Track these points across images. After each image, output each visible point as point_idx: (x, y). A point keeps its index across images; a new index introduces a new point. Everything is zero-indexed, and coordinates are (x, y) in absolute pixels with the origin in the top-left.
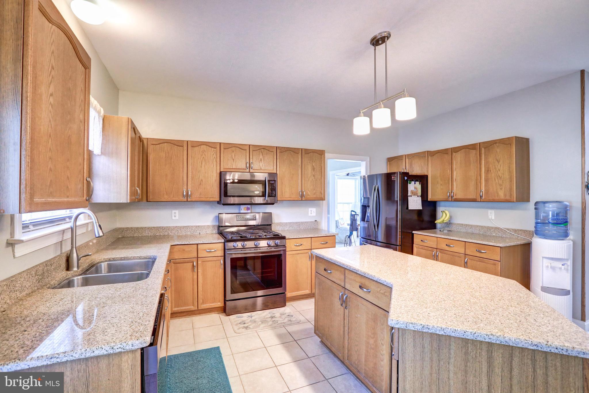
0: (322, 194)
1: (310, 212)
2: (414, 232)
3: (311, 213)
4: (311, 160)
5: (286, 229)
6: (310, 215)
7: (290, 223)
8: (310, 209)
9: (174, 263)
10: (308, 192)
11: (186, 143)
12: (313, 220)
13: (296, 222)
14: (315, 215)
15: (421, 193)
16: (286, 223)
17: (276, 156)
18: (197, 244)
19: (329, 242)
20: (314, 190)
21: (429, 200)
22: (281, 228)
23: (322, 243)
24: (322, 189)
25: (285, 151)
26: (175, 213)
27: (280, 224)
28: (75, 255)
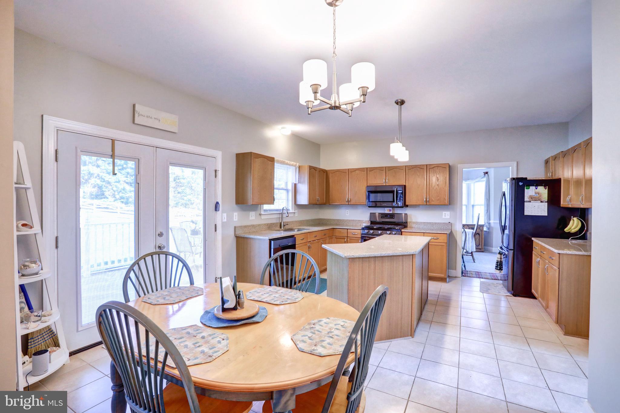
0: (445, 200)
1: (444, 215)
2: (533, 239)
3: (445, 216)
4: (435, 173)
5: (421, 227)
6: (444, 217)
7: (425, 222)
8: (444, 213)
9: (336, 238)
10: (433, 198)
11: (348, 170)
12: (447, 222)
13: (429, 223)
14: (449, 217)
15: (547, 199)
16: (421, 222)
17: (405, 172)
18: (347, 229)
19: (440, 238)
20: (438, 196)
21: (561, 206)
22: (417, 226)
23: (435, 238)
24: (446, 196)
25: (413, 168)
26: (347, 212)
27: (416, 223)
28: (282, 223)
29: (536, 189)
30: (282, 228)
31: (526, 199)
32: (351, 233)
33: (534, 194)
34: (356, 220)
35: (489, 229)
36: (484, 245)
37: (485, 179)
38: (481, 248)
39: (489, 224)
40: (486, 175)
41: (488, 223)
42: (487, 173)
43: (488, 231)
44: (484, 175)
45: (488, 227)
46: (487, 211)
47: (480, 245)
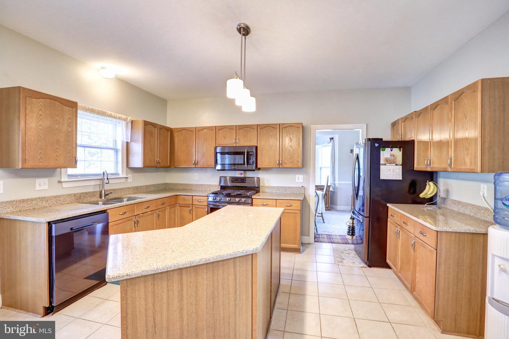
0: (299, 162)
1: (297, 178)
2: (388, 205)
3: (298, 180)
4: (288, 133)
5: (274, 192)
6: (297, 181)
7: (278, 187)
8: (297, 176)
9: (180, 206)
10: (286, 161)
11: (195, 128)
12: (301, 186)
13: (282, 187)
14: (302, 181)
15: (401, 162)
16: (274, 187)
17: (256, 132)
18: (192, 196)
19: (293, 205)
20: (291, 159)
21: (415, 169)
22: (269, 190)
23: (288, 205)
24: (299, 158)
25: (265, 127)
26: (196, 175)
27: (269, 187)
28: (103, 191)
29: (392, 150)
30: (103, 198)
31: (382, 162)
32: (197, 200)
33: (389, 156)
34: (205, 185)
35: (334, 189)
36: (331, 204)
37: (331, 144)
38: (328, 207)
39: (335, 184)
40: (332, 140)
41: (333, 184)
42: (332, 138)
43: (333, 191)
44: (330, 140)
45: (334, 187)
46: (333, 173)
47: (327, 204)
